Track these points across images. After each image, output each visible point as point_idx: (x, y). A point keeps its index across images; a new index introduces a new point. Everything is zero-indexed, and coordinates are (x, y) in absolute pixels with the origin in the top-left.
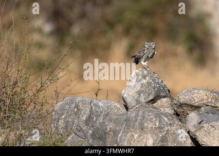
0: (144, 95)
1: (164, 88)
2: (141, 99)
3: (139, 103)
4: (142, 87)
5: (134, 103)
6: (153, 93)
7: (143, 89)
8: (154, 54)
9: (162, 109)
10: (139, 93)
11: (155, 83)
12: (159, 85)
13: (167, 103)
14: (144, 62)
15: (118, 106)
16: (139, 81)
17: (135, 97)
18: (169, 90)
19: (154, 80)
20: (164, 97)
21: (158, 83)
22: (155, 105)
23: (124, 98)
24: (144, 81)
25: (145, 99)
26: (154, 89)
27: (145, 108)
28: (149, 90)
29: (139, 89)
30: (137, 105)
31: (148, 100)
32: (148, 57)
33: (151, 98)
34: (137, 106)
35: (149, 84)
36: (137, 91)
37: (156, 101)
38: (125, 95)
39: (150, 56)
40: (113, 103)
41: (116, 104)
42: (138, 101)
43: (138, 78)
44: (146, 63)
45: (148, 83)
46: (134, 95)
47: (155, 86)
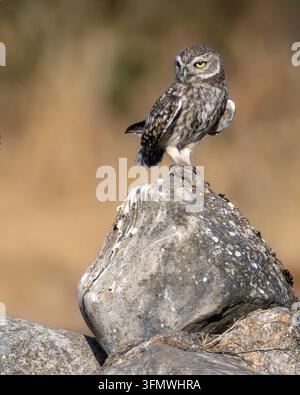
0: (176, 295)
1: (264, 263)
2: (163, 315)
3: (154, 332)
4: (167, 259)
5: (131, 331)
6: (219, 285)
7: (171, 269)
8: (221, 112)
9: (254, 357)
10: (156, 286)
11: (226, 242)
12: (241, 249)
13: (276, 329)
14: (181, 147)
15: (63, 342)
16: (157, 232)
17: (135, 302)
18: (286, 274)
19: (220, 231)
20: (267, 304)
21: (239, 243)
22: (225, 338)
23: (89, 309)
24: (179, 234)
25: (180, 311)
26: (221, 267)
27: (182, 354)
28: (200, 274)
29: (153, 269)
30: (145, 338)
31: (196, 317)
32: (196, 123)
33: (208, 308)
34: (146, 345)
35: (200, 244)
36: (147, 276)
37: (230, 323)
38: (93, 297)
39: (204, 116)
40: (40, 328)
41: (53, 335)
42: (149, 323)
43: (150, 221)
44: (186, 152)
45: (193, 240)
46: (131, 297)
47: (224, 254)
